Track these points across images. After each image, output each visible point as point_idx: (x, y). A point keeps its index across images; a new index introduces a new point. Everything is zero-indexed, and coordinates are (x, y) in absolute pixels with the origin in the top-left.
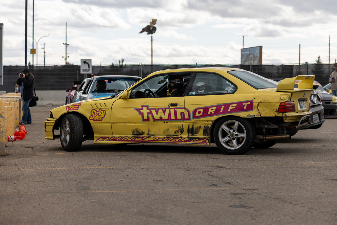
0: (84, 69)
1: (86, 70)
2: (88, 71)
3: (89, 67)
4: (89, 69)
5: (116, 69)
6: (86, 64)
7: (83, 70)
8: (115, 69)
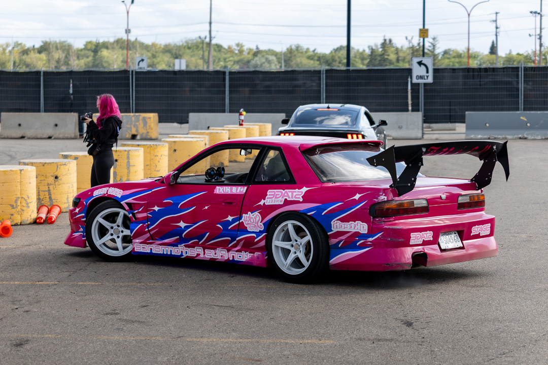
0: (419, 74)
1: (421, 77)
2: (426, 78)
3: (427, 72)
4: (427, 75)
5: (477, 74)
6: (422, 66)
7: (417, 76)
8: (475, 74)
